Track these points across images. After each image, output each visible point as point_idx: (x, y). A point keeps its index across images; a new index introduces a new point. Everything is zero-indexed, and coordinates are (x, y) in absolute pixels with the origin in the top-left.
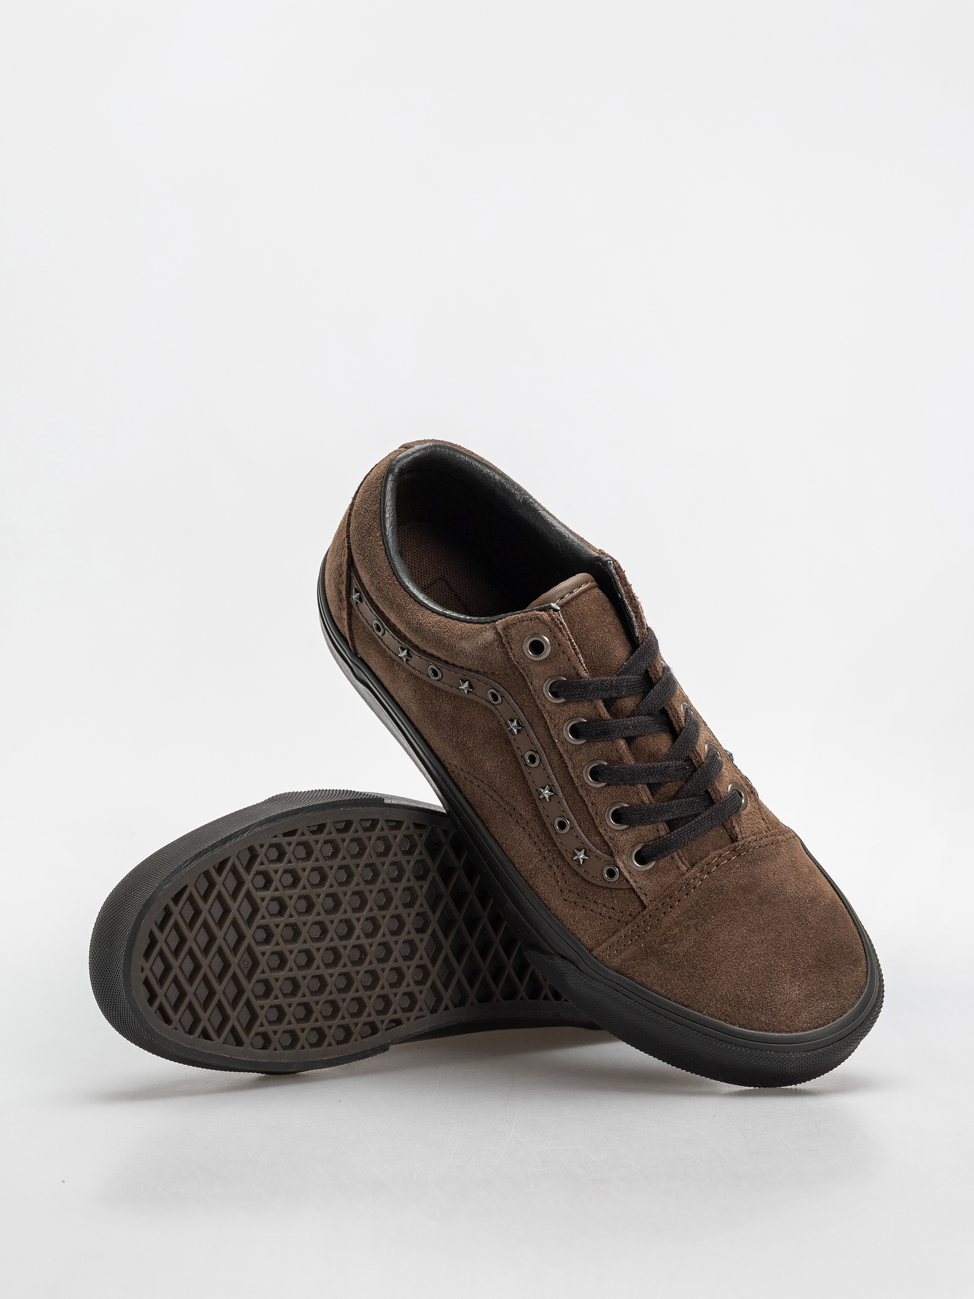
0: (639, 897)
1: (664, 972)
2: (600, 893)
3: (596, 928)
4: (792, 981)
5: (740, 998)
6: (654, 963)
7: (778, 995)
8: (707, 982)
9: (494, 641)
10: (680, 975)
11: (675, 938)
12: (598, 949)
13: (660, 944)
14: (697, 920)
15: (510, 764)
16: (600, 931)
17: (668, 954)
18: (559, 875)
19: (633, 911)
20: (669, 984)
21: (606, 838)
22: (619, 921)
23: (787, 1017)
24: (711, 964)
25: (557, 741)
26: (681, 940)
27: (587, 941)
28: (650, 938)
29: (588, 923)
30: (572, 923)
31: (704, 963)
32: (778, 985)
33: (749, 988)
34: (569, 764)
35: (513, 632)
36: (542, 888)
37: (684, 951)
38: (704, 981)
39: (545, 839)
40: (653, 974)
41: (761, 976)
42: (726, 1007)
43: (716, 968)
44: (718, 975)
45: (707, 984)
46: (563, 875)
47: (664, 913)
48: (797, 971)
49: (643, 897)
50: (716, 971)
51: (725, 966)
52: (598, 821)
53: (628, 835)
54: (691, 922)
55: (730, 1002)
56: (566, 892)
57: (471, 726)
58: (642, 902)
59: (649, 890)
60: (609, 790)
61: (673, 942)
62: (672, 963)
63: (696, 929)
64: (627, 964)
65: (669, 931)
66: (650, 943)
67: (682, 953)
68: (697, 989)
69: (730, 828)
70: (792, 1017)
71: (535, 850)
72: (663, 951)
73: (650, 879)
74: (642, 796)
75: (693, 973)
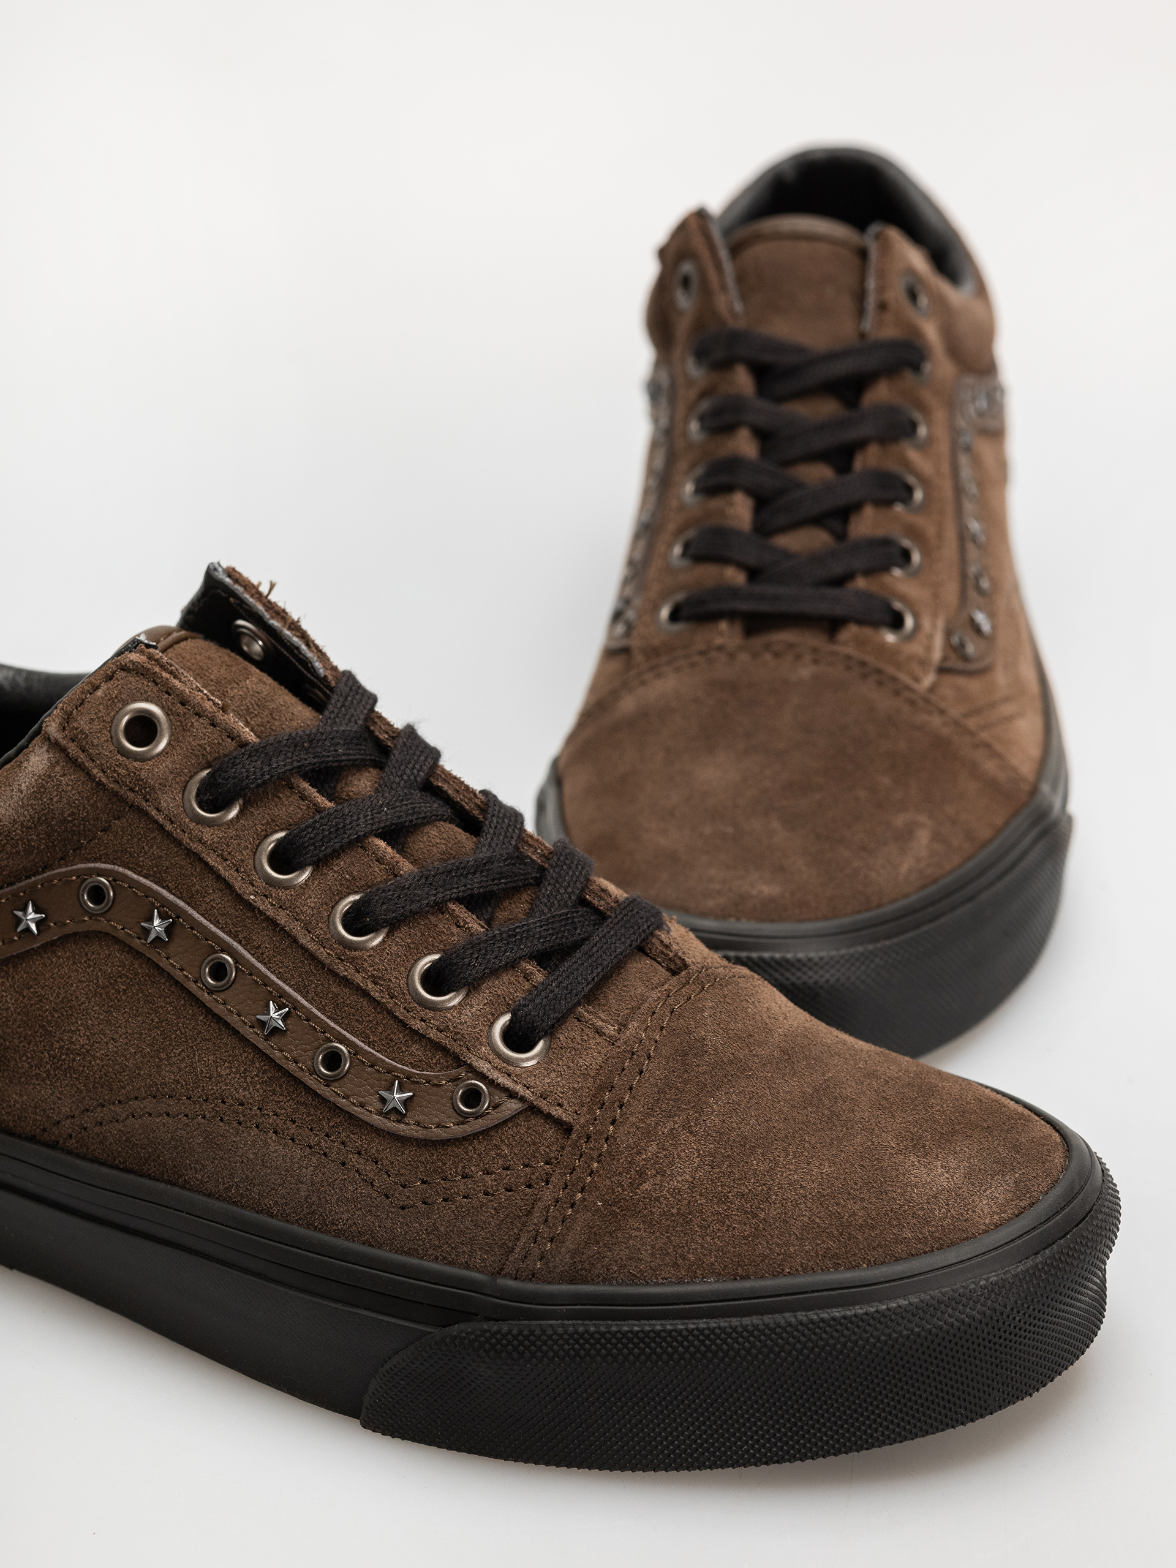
0: (548, 1117)
1: (668, 1237)
2: (467, 1153)
3: (490, 1224)
5: (843, 1218)
6: (638, 1229)
7: (913, 1189)
9: (53, 766)
10: (701, 1227)
11: (656, 1163)
12: (511, 1258)
13: (634, 1186)
14: (683, 1116)
15: (179, 1017)
16: (500, 1225)
17: (657, 1199)
18: (369, 1169)
19: (547, 1150)
20: (689, 1253)
21: (432, 1034)
22: (529, 1186)
23: (953, 1216)
24: (752, 1181)
25: (252, 897)
26: (672, 1163)
27: (483, 1260)
28: (608, 1182)
29: (468, 1224)
30: (436, 1243)
31: (738, 1185)
32: (904, 1175)
33: (849, 1194)
34: (296, 929)
35: (82, 722)
36: (345, 1216)
37: (687, 1181)
38: (755, 1216)
39: (309, 1114)
40: (646, 1251)
42: (824, 1242)
43: (765, 1184)
44: (777, 1195)
45: (764, 1219)
46: (376, 1163)
47: (613, 1122)
49: (556, 1112)
50: (770, 1189)
51: (781, 1176)
52: (402, 1010)
53: (472, 1006)
54: (675, 1123)
55: (828, 1230)
56: (397, 1192)
57: (69, 1001)
58: (558, 1122)
59: (563, 1093)
60: (398, 936)
61: (658, 1173)
62: (674, 1211)
63: (691, 1133)
64: (585, 1256)
65: (639, 1153)
66: (613, 1193)
67: (684, 1186)
68: (749, 1236)
69: (662, 952)
70: (962, 1213)
71: (298, 1154)
72: (645, 1198)
73: (554, 1070)
74: (466, 923)
75: (726, 1211)
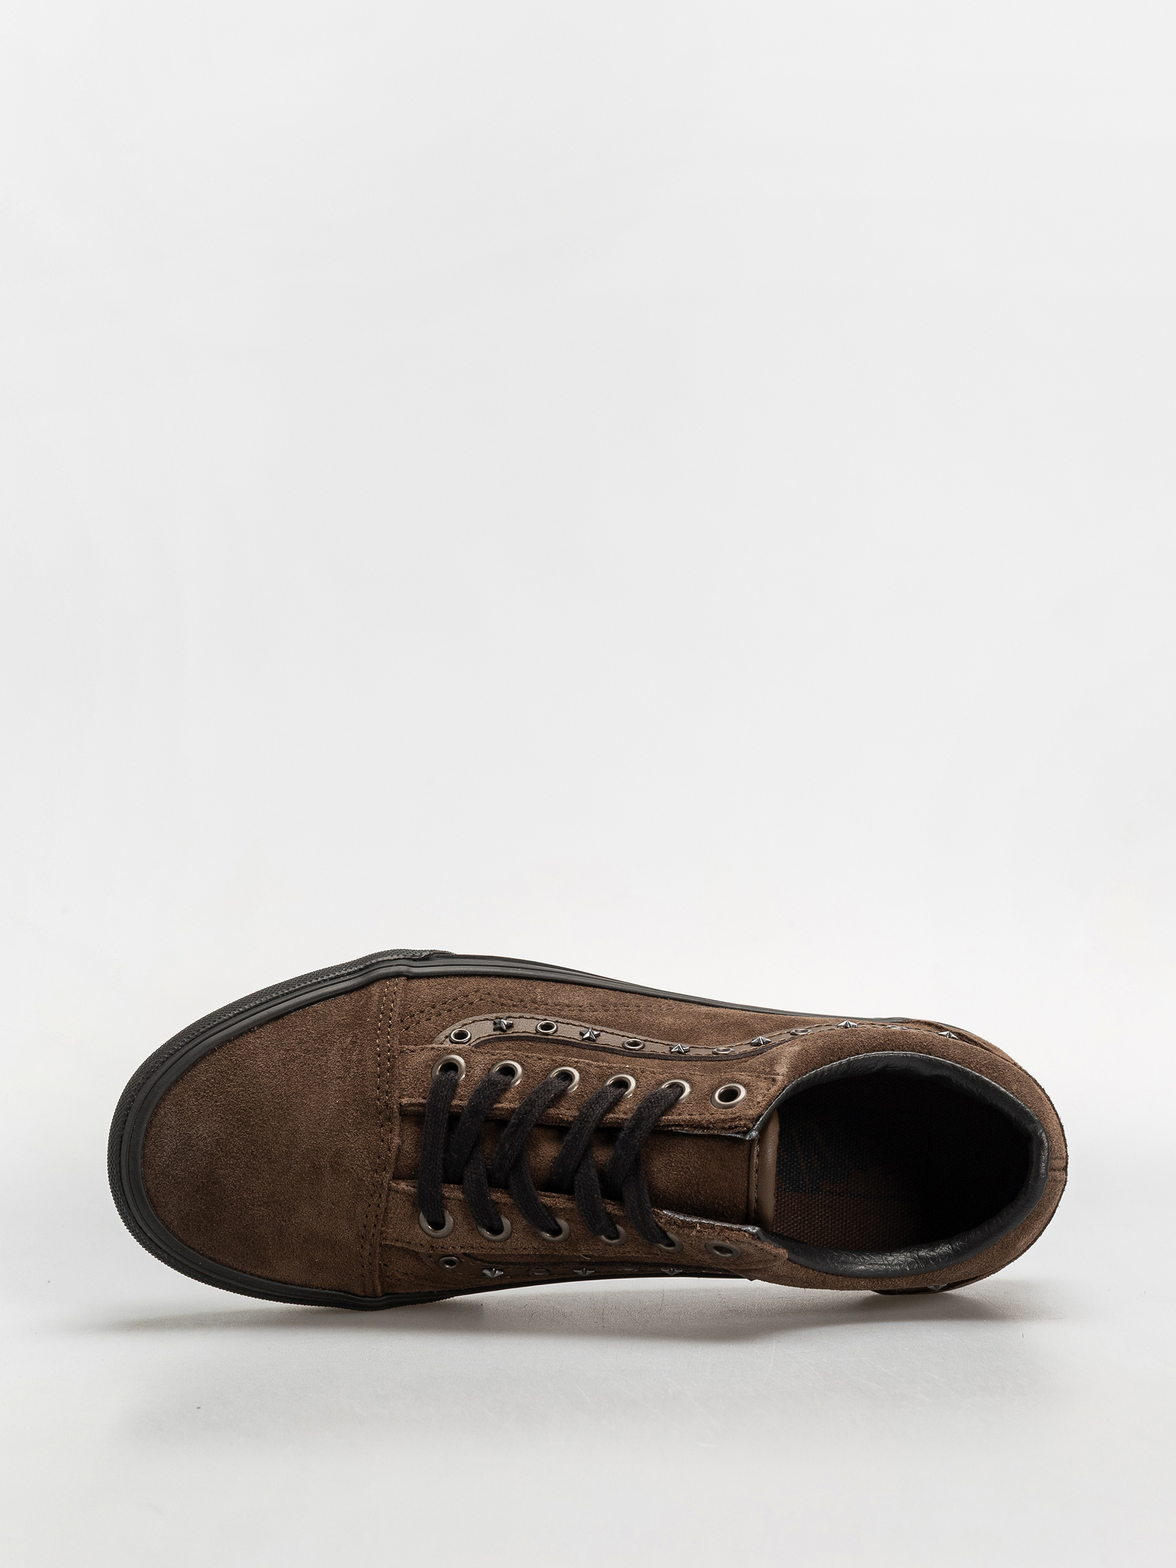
4: (216, 1136)
7: (213, 1110)
8: (282, 1052)
13: (355, 1036)
17: (340, 1037)
23: (185, 1102)
31: (302, 1062)
32: (222, 1118)
41: (244, 1107)
43: (288, 1069)
48: (221, 1149)
53: (484, 1069)
67: (329, 1049)
68: (284, 1039)
70: (181, 1107)
75: (301, 1046)
